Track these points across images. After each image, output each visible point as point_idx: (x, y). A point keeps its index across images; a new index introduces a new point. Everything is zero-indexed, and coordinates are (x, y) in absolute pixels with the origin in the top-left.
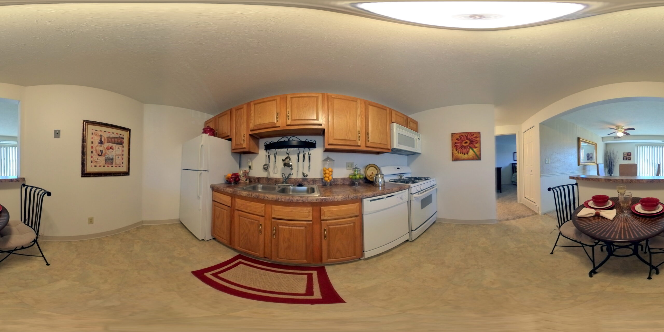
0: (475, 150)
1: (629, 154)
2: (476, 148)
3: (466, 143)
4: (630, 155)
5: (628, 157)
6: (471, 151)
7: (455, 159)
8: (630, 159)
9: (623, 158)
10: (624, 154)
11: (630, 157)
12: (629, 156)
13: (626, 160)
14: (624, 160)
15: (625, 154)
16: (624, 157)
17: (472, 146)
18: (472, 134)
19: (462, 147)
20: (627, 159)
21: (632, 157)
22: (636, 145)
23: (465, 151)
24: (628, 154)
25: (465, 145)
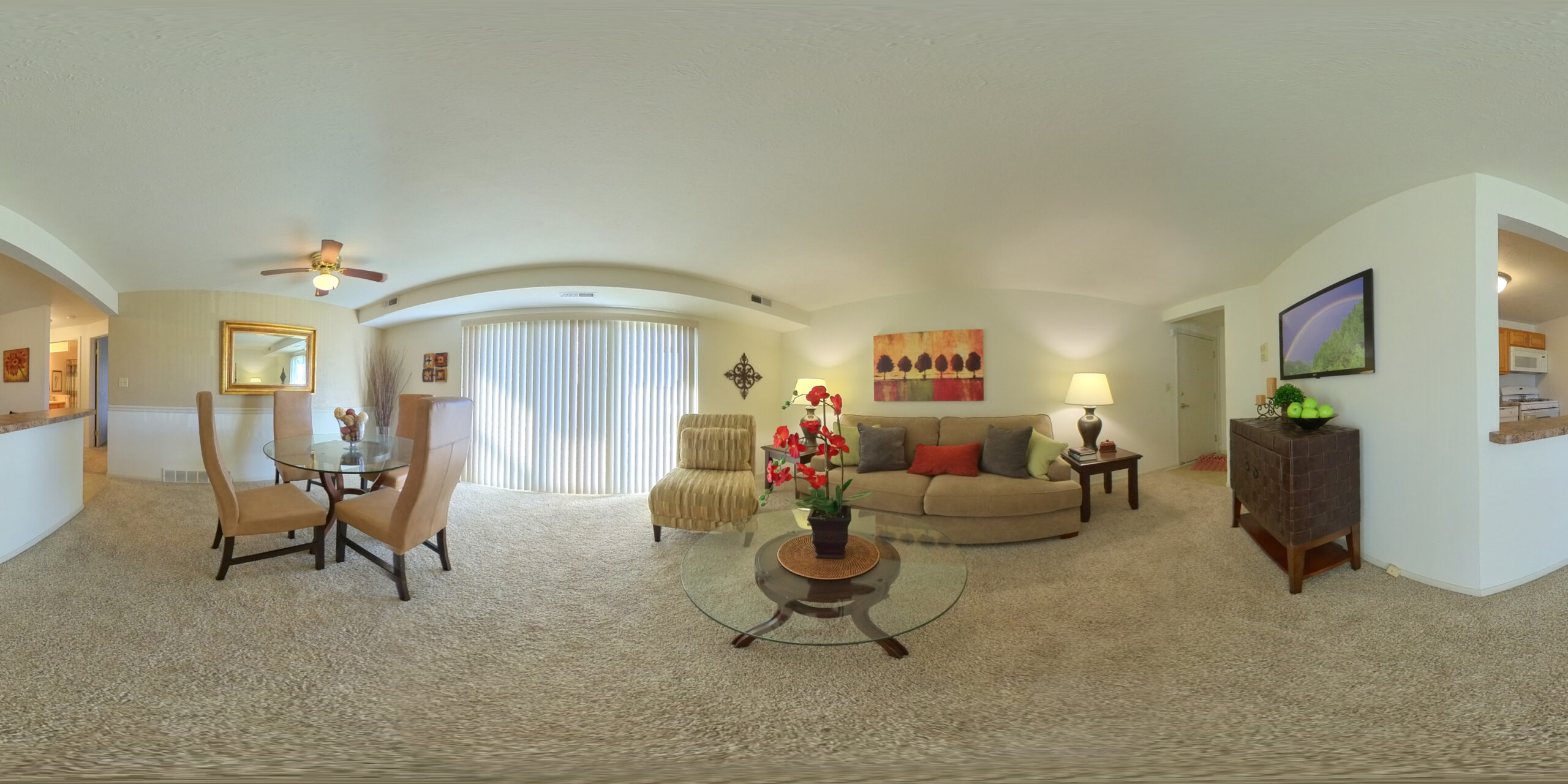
0: (23, 370)
1: (442, 358)
2: (23, 367)
3: (15, 362)
4: (445, 364)
5: (437, 371)
6: (19, 371)
7: (6, 380)
8: (443, 379)
9: (424, 376)
10: (427, 359)
11: (443, 368)
12: (440, 368)
13: (432, 381)
14: (424, 381)
15: (429, 361)
16: (424, 371)
17: (20, 365)
18: (20, 351)
19: (12, 367)
20: (434, 377)
21: (450, 369)
22: (465, 324)
23: (14, 371)
24: (436, 360)
25: (15, 364)
